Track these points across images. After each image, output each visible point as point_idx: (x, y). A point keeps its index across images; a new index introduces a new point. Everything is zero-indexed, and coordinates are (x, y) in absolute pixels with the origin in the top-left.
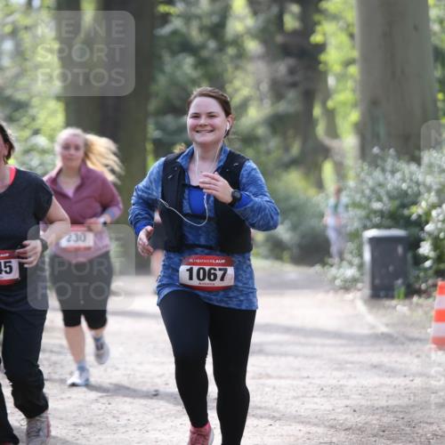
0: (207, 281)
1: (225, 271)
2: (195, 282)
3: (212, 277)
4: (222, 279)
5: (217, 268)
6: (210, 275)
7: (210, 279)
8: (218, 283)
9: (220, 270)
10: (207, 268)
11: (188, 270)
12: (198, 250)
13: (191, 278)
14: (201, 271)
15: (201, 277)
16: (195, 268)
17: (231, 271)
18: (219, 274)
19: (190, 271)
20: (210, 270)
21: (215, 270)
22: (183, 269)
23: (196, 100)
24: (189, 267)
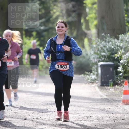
0: (62, 68)
1: (67, 66)
3: (64, 68)
4: (66, 68)
5: (65, 65)
6: (63, 67)
7: (63, 68)
9: (66, 66)
10: (62, 65)
14: (61, 66)
15: (61, 67)
17: (68, 66)
18: (65, 67)
19: (58, 66)
20: (63, 66)
21: (64, 66)
23: (59, 23)
24: (58, 65)
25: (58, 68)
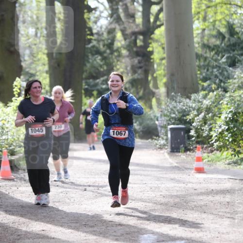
1: (125, 132)
2: (115, 136)
4: (124, 135)
6: (120, 134)
8: (123, 137)
10: (119, 131)
12: (116, 125)
13: (114, 134)
15: (117, 134)
16: (115, 131)
17: (127, 132)
18: (123, 133)
19: (114, 132)
22: (111, 131)
23: (113, 76)
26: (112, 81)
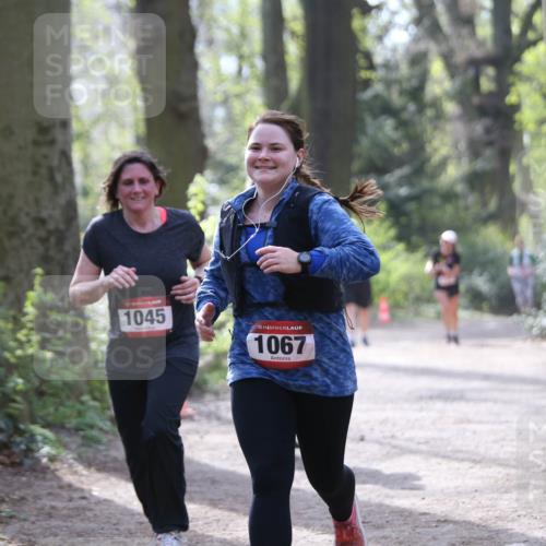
0: (280, 354)
1: (303, 340)
3: (287, 349)
5: (292, 336)
6: (284, 346)
7: (284, 352)
9: (296, 338)
11: (256, 339)
14: (273, 341)
15: (273, 349)
17: (310, 339)
18: (296, 344)
20: (283, 339)
21: (290, 339)
23: (260, 126)
24: (257, 335)
25: (261, 350)
26: (256, 147)
